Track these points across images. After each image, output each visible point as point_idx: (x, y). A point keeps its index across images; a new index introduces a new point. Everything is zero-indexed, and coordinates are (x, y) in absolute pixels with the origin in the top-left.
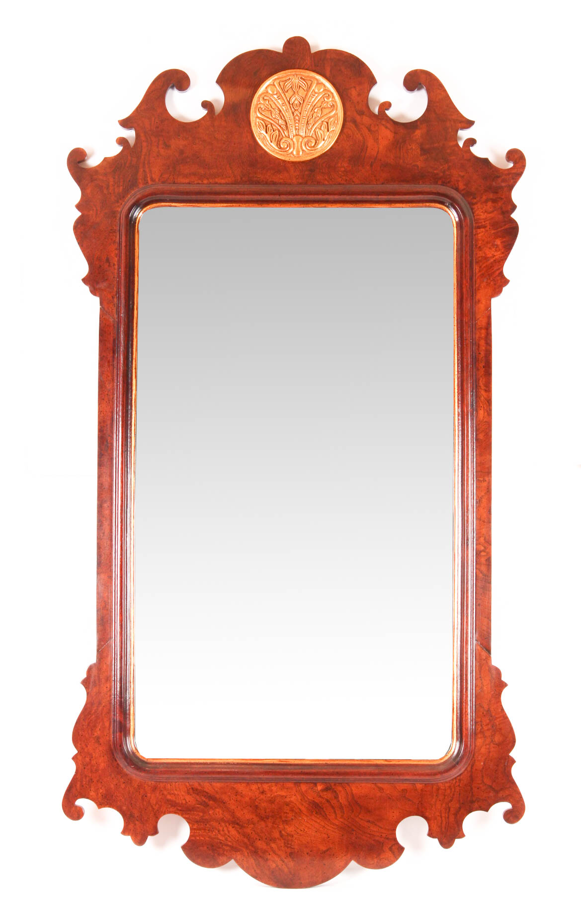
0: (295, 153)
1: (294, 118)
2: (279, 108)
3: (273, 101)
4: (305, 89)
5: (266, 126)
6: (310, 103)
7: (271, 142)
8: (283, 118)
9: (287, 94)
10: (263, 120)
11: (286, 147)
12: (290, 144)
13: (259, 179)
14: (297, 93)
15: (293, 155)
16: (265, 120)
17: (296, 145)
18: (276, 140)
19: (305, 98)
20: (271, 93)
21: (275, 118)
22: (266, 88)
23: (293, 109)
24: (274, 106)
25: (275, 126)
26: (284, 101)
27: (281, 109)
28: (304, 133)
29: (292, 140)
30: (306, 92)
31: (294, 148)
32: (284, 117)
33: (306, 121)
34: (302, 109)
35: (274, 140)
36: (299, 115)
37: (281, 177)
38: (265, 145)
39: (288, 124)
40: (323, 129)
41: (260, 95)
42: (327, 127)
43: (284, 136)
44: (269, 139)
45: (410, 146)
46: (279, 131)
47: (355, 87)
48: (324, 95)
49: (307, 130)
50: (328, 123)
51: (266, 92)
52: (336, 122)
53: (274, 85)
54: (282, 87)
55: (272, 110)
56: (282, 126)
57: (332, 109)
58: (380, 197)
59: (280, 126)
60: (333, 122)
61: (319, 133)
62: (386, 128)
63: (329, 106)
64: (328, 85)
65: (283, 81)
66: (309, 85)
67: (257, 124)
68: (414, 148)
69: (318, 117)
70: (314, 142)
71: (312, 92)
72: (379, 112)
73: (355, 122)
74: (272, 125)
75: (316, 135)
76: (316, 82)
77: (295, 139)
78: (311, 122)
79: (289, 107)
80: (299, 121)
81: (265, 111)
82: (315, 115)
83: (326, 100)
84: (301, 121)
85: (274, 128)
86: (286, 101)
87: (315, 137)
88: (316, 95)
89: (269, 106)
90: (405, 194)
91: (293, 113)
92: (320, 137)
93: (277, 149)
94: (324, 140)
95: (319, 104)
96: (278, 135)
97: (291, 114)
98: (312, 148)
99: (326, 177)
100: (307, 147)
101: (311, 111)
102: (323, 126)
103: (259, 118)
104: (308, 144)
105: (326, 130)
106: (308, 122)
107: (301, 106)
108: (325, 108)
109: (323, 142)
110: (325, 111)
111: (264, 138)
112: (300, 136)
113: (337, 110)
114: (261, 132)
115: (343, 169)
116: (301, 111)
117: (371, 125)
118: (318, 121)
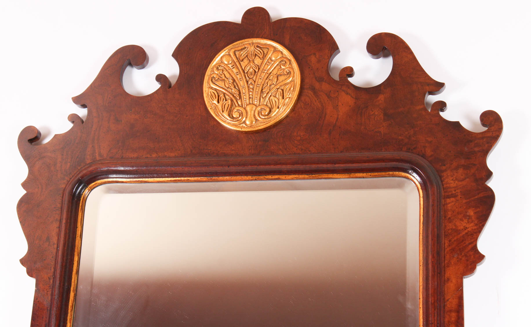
0: (248, 122)
1: (248, 87)
2: (233, 78)
3: (227, 70)
4: (261, 56)
5: (219, 96)
6: (265, 70)
7: (223, 112)
8: (237, 87)
9: (242, 63)
10: (216, 90)
11: (238, 116)
12: (242, 113)
13: (210, 151)
14: (252, 62)
15: (246, 124)
16: (218, 90)
17: (249, 113)
18: (228, 110)
19: (261, 66)
20: (226, 63)
21: (228, 88)
22: (222, 57)
23: (248, 78)
24: (227, 75)
25: (228, 95)
26: (239, 70)
27: (235, 78)
28: (258, 102)
29: (245, 108)
30: (261, 61)
31: (246, 118)
32: (238, 86)
33: (260, 89)
34: (256, 77)
35: (226, 109)
36: (253, 83)
37: (233, 148)
38: (216, 115)
39: (241, 93)
40: (277, 96)
41: (215, 65)
42: (282, 94)
43: (237, 105)
44: (220, 108)
45: (373, 111)
46: (232, 100)
47: (315, 54)
48: (280, 62)
49: (261, 98)
50: (283, 90)
51: (220, 62)
52: (292, 89)
53: (229, 55)
54: (238, 56)
55: (225, 79)
56: (235, 95)
57: (288, 76)
58: (337, 165)
59: (233, 96)
60: (288, 89)
61: (273, 101)
62: (347, 94)
63: (285, 73)
64: (286, 52)
65: (239, 50)
66: (265, 52)
67: (210, 94)
68: (376, 113)
69: (273, 84)
70: (268, 110)
71: (268, 60)
72: (340, 78)
73: (313, 89)
74: (224, 94)
75: (270, 103)
76: (273, 50)
77: (248, 108)
78: (266, 90)
79: (243, 76)
80: (253, 89)
81: (218, 81)
82: (270, 83)
83: (283, 67)
84: (255, 89)
85: (227, 97)
86: (240, 70)
87: (269, 105)
88: (273, 62)
89: (223, 75)
90: (365, 162)
91: (247, 82)
92: (274, 105)
93: (229, 119)
94: (278, 108)
95: (275, 72)
96: (230, 104)
97: (246, 83)
98: (266, 117)
99: (281, 147)
100: (261, 116)
101: (266, 79)
102: (277, 94)
103: (212, 88)
104: (261, 113)
105: (281, 98)
106: (262, 90)
107: (256, 73)
108: (281, 75)
109: (277, 110)
110: (281, 78)
111: (216, 107)
112: (254, 104)
113: (293, 77)
114: (213, 102)
115: (299, 138)
116: (256, 79)
117: (330, 91)
118: (273, 88)
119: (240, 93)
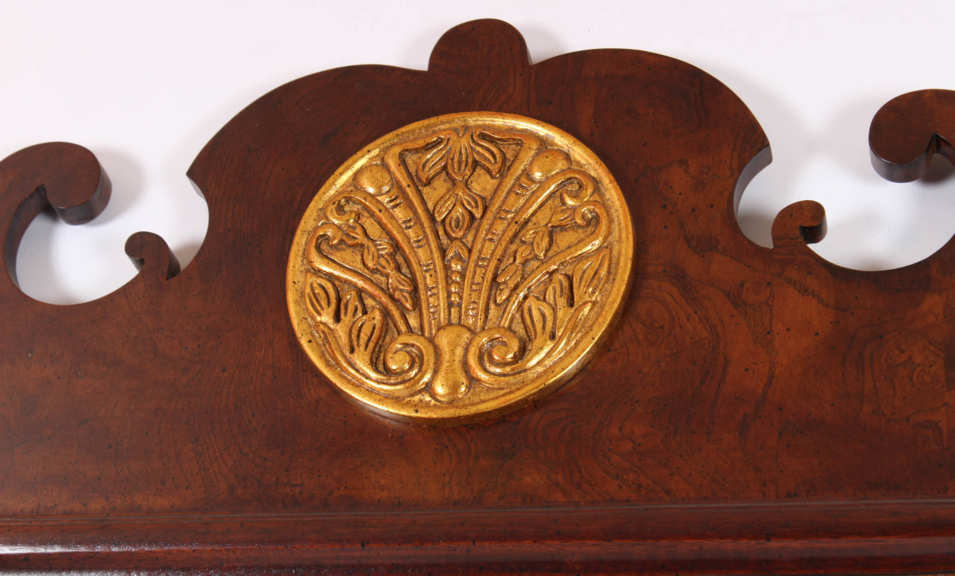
0: (440, 389)
1: (447, 268)
2: (392, 238)
3: (372, 215)
4: (495, 168)
5: (339, 300)
6: (508, 212)
7: (352, 351)
8: (405, 270)
9: (426, 190)
10: (330, 277)
11: (407, 367)
12: (421, 357)
13: (298, 490)
14: (462, 185)
15: (433, 396)
16: (338, 278)
17: (446, 357)
18: (371, 345)
19: (492, 198)
20: (371, 190)
21: (374, 271)
22: (356, 175)
23: (445, 240)
24: (374, 230)
25: (373, 297)
26: (415, 213)
27: (399, 238)
28: (481, 316)
29: (431, 340)
30: (495, 182)
31: (436, 372)
32: (409, 266)
33: (489, 276)
34: (476, 235)
35: (363, 341)
36: (464, 255)
37: (383, 481)
38: (328, 364)
39: (421, 287)
40: (550, 296)
41: (332, 201)
42: (566, 291)
43: (403, 328)
44: (344, 339)
45: (903, 352)
46: (386, 314)
47: (683, 162)
48: (562, 185)
49: (492, 306)
50: (570, 279)
51: (352, 188)
52: (603, 273)
53: (385, 166)
54: (412, 169)
55: (365, 241)
56: (397, 295)
57: (590, 229)
58: (775, 544)
59: (392, 297)
60: (591, 272)
61: (535, 313)
62: (805, 291)
63: (579, 221)
64: (580, 154)
65: (417, 150)
66: (509, 156)
67: (308, 290)
68: (918, 359)
69: (536, 257)
70: (515, 346)
71: (518, 179)
72: (775, 239)
73: (678, 276)
74: (360, 292)
75: (524, 322)
76: (534, 146)
77: (444, 340)
78: (508, 278)
79: (428, 231)
80: (463, 276)
81: (340, 250)
82: (523, 252)
83: (570, 202)
84: (469, 275)
85: (369, 302)
86: (420, 211)
87: (519, 328)
88: (534, 187)
89: (359, 230)
90: (885, 531)
91: (443, 252)
92: (539, 326)
93: (373, 375)
94: (553, 337)
95: (542, 218)
96: (378, 325)
97: (436, 255)
98: (508, 369)
99: (560, 479)
100: (487, 365)
101: (511, 242)
102: (550, 289)
103: (317, 272)
104: (490, 356)
105: (562, 302)
106: (495, 277)
107: (476, 224)
108: (562, 228)
109: (550, 345)
110: (564, 239)
111: (328, 335)
112: (464, 326)
113: (609, 233)
114: (319, 319)
115: (628, 446)
116: (473, 242)
117: (742, 285)
118: (533, 271)
119: (415, 289)
